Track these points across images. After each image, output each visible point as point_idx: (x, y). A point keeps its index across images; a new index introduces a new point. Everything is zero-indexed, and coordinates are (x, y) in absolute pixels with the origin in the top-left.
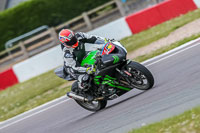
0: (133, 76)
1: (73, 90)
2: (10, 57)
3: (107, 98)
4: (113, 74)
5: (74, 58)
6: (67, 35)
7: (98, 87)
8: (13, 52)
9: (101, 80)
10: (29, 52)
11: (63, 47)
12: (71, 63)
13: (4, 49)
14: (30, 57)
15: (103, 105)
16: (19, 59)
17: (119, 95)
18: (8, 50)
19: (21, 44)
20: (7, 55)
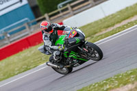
0: (89, 52)
1: (50, 61)
2: (61, 14)
3: (73, 66)
4: (76, 50)
5: (50, 40)
8: (63, 11)
9: (68, 54)
10: (74, 11)
11: (43, 33)
13: (57, 9)
14: (75, 14)
15: (70, 71)
16: (67, 16)
18: (59, 10)
19: (68, 6)
20: (58, 13)
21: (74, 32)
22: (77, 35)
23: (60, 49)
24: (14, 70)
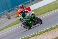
0: (37, 21)
4: (32, 20)
5: (22, 16)
15: (30, 28)
17: (34, 25)
21: (31, 14)
23: (26, 20)
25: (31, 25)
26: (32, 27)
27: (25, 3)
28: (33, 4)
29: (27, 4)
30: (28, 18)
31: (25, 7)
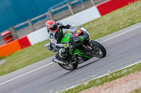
0: (93, 50)
1: (57, 58)
3: (78, 63)
5: (56, 38)
6: (51, 24)
7: (72, 56)
9: (73, 52)
11: (49, 31)
12: (54, 41)
15: (75, 67)
17: (85, 61)
22: (82, 34)
23: (66, 47)
24: (118, 25)
25: (78, 59)
26: (79, 66)
27: (16, 26)
28: (34, 30)
29: (22, 30)
30: (70, 42)
31: (17, 37)
